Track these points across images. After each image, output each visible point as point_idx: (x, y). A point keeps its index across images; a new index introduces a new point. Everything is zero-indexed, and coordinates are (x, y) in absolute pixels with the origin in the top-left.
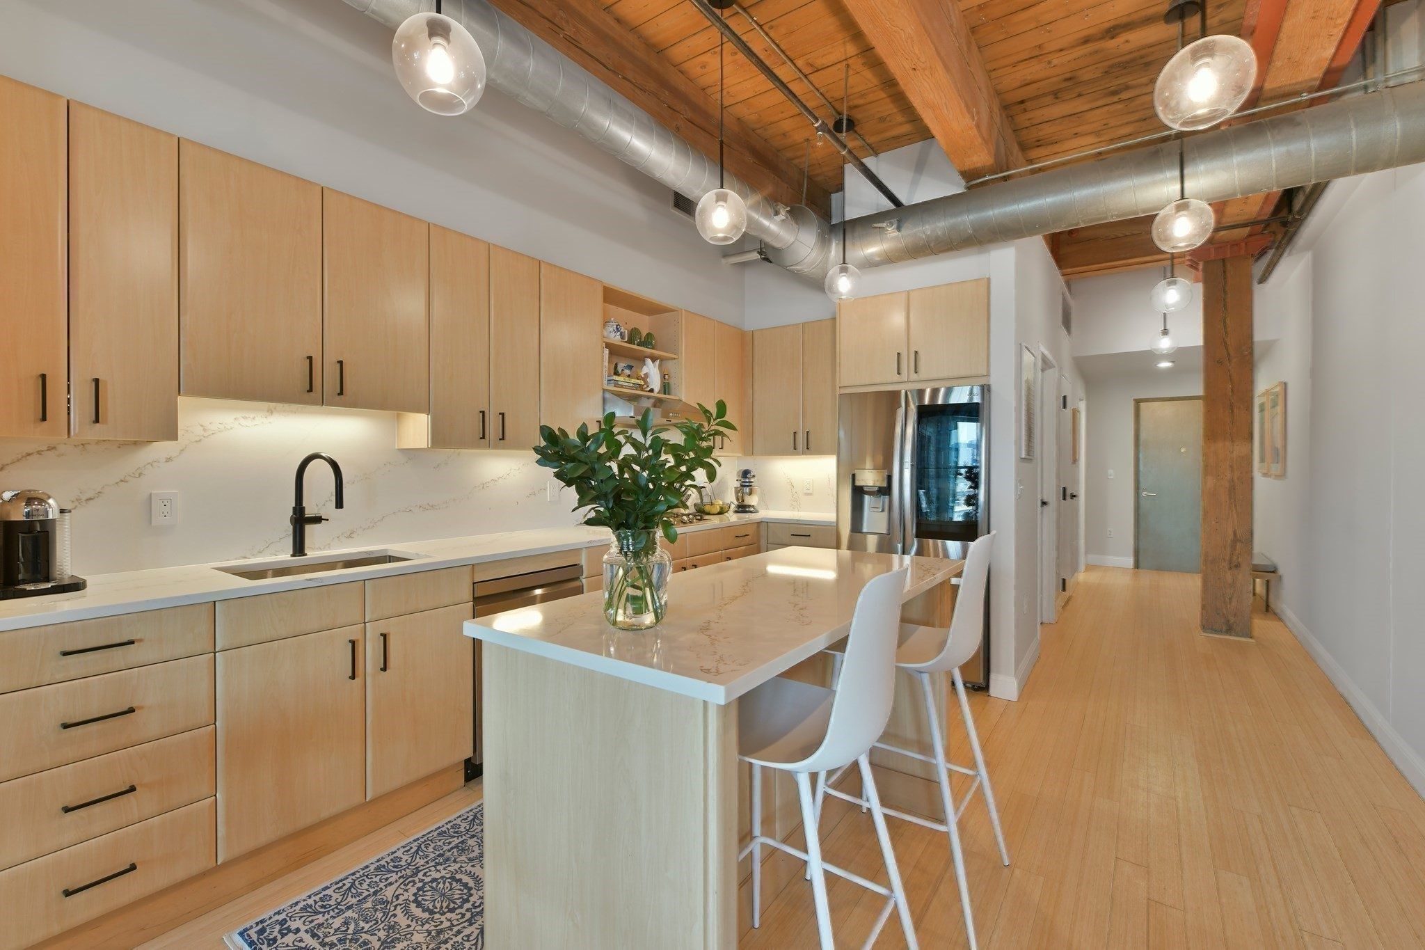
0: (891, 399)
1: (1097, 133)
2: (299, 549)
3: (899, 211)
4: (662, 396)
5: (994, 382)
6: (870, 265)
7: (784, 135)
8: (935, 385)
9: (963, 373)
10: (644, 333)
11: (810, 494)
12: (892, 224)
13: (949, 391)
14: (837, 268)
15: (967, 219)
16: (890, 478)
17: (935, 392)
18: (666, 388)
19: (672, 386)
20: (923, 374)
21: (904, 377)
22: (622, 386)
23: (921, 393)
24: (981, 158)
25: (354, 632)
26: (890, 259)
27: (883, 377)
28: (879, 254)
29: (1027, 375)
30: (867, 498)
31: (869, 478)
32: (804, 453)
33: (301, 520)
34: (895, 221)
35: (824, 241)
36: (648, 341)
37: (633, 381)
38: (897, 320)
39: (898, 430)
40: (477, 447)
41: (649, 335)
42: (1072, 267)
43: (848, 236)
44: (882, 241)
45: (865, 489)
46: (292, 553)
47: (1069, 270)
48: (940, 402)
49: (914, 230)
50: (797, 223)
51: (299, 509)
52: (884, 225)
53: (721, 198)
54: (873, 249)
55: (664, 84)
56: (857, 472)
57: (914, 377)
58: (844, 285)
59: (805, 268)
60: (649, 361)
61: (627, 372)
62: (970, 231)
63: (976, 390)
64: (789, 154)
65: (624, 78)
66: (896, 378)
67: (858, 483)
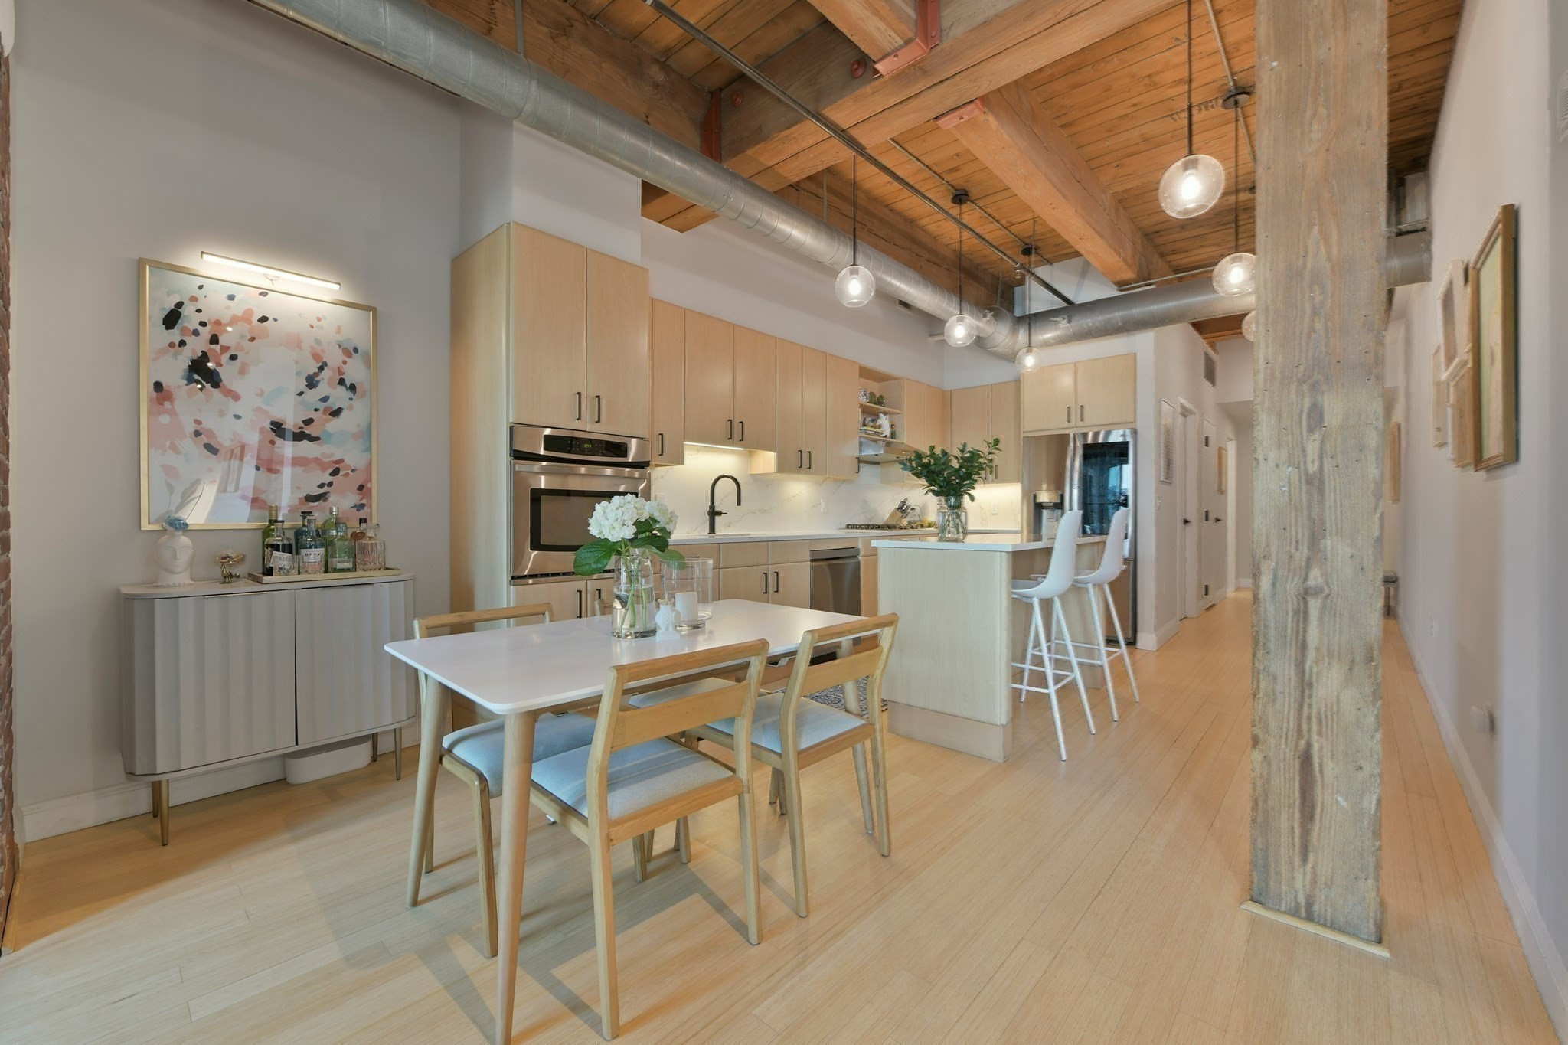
0: (1063, 439)
1: (1218, 245)
2: (712, 530)
3: (1070, 308)
4: (891, 440)
5: (1139, 426)
6: (1047, 344)
7: (985, 257)
8: (1096, 429)
9: (1116, 421)
10: (878, 396)
11: (995, 514)
12: (1064, 319)
13: (1108, 434)
14: (1025, 350)
15: (1117, 315)
16: (1062, 497)
17: (1096, 434)
18: (893, 435)
19: (897, 433)
20: (1087, 422)
21: (1073, 424)
22: (869, 434)
23: (1085, 435)
24: (1128, 274)
25: (764, 569)
26: (1062, 341)
27: (1058, 425)
28: (1054, 338)
29: (1166, 420)
30: (1045, 512)
31: (1044, 497)
32: (993, 482)
33: (713, 513)
34: (1065, 316)
35: (1014, 331)
36: (880, 401)
37: (875, 430)
38: (1066, 381)
39: (1069, 462)
40: (797, 473)
41: (881, 396)
42: (1211, 333)
43: (1033, 326)
44: (1056, 330)
45: (1043, 505)
46: (708, 531)
47: (1208, 335)
48: (1100, 441)
49: (1080, 322)
50: (996, 320)
51: (712, 507)
52: (1058, 319)
53: (960, 320)
54: (1048, 335)
55: (914, 241)
56: (1037, 492)
57: (1080, 423)
58: (1030, 361)
59: (1000, 349)
60: (882, 415)
61: (871, 424)
62: (1120, 324)
63: (1128, 432)
64: (985, 267)
65: (894, 244)
66: (1066, 424)
67: (1038, 501)
